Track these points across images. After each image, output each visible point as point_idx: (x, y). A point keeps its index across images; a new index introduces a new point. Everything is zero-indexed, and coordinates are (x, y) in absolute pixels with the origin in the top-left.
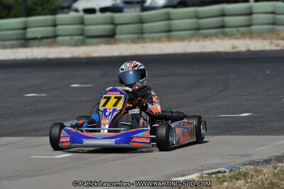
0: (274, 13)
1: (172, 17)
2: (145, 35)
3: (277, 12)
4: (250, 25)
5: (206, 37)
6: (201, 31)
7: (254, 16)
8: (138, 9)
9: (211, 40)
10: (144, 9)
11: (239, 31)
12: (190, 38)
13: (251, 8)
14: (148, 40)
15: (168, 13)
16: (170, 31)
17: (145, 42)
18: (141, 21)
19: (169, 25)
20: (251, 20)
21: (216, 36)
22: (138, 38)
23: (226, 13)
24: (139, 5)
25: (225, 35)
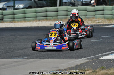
0: (67, 11)
1: (26, 13)
2: (15, 19)
3: (68, 11)
4: (58, 16)
5: (39, 20)
6: (37, 18)
7: (59, 12)
8: (12, 9)
9: (42, 21)
10: (15, 9)
11: (53, 18)
12: (33, 21)
13: (58, 9)
14: (16, 21)
15: (24, 11)
16: (25, 18)
17: (15, 22)
18: (14, 14)
19: (25, 15)
20: (58, 14)
21: (43, 20)
22: (12, 21)
23: (48, 11)
24: (13, 7)
25: (47, 19)
